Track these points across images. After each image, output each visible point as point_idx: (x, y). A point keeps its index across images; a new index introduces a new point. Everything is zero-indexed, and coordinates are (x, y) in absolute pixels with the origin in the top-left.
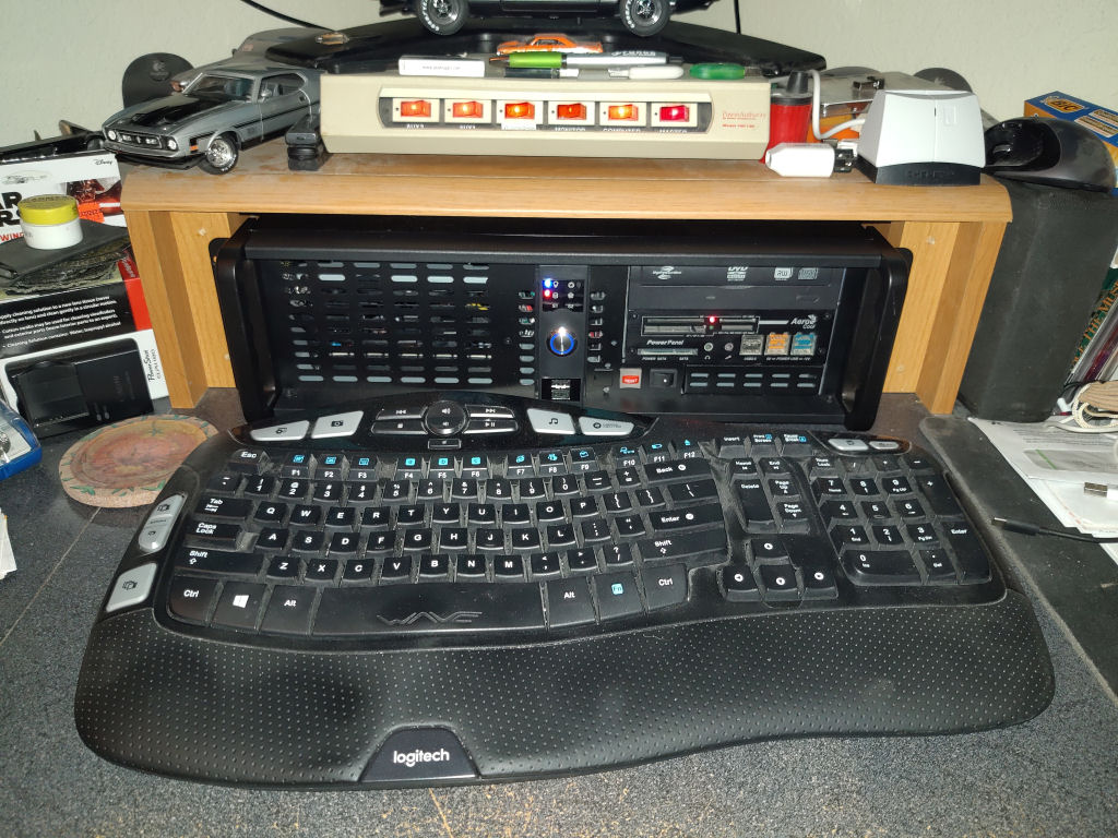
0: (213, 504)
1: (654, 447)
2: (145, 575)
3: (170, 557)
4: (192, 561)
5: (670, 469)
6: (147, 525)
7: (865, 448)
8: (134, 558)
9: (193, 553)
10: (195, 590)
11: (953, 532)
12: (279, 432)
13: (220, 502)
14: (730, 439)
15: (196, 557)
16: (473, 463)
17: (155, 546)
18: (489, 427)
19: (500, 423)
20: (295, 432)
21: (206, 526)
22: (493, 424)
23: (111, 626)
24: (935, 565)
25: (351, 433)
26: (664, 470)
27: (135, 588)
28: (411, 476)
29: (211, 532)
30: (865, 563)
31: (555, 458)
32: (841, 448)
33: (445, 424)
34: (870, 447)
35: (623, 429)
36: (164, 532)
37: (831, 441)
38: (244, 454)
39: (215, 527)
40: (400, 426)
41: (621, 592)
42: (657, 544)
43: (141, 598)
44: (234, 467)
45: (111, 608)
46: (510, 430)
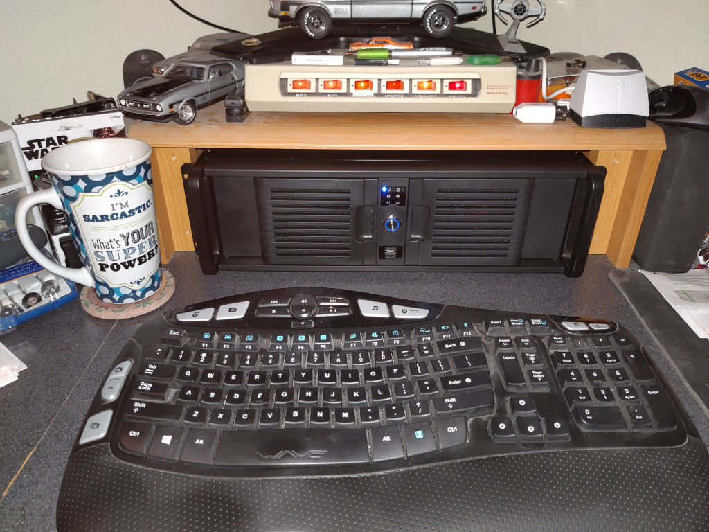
0: (150, 369)
1: (443, 328)
2: (105, 418)
3: (121, 407)
4: (136, 410)
5: (454, 345)
6: (108, 381)
7: (586, 328)
8: (98, 405)
9: (136, 404)
10: (137, 432)
11: (649, 392)
12: (194, 315)
13: (155, 367)
14: (495, 323)
15: (139, 408)
16: (322, 339)
17: (112, 397)
18: (333, 312)
19: (339, 309)
20: (205, 315)
21: (146, 385)
22: (335, 311)
23: (82, 454)
24: (638, 417)
25: (241, 316)
26: (450, 346)
27: (98, 428)
28: (280, 348)
29: (149, 389)
30: (589, 415)
31: (376, 336)
32: (570, 328)
33: (303, 310)
34: (590, 328)
35: (422, 314)
36: (118, 386)
37: (564, 324)
38: (171, 333)
39: (151, 385)
40: (274, 312)
41: (422, 436)
42: (446, 401)
43: (102, 435)
44: (164, 341)
45: (83, 441)
46: (346, 314)
